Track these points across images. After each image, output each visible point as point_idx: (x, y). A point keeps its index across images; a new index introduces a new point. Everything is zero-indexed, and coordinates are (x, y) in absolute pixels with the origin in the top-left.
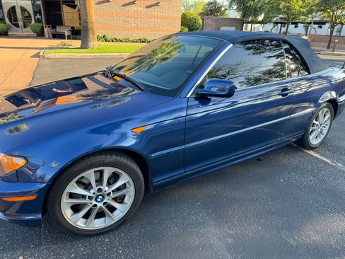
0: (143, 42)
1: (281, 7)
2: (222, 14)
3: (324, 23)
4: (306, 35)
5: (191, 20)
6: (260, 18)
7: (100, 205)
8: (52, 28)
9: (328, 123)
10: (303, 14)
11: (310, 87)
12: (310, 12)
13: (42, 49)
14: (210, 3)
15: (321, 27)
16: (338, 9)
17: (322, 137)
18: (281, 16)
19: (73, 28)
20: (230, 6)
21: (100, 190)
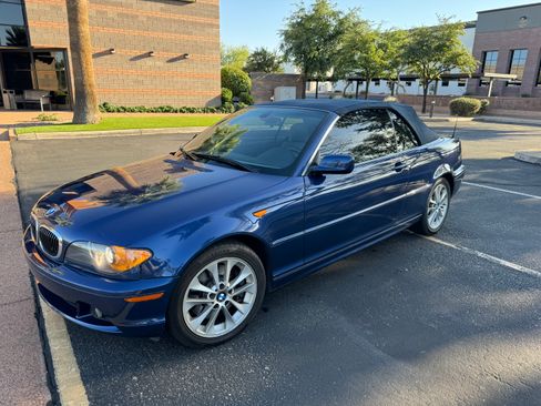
0: (166, 111)
1: (356, 58)
2: (275, 69)
3: (413, 79)
4: (392, 95)
5: (235, 78)
6: (330, 74)
7: (221, 304)
8: (17, 94)
9: (446, 202)
10: (386, 68)
11: (414, 162)
12: (395, 64)
13: (9, 126)
14: (256, 54)
15: (410, 84)
16: (430, 61)
17: (442, 219)
18: (358, 71)
19: (52, 93)
20: (285, 59)
21: (222, 286)
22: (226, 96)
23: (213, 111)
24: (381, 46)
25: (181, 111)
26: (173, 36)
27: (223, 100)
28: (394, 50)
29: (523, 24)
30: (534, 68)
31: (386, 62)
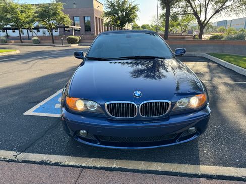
28: (30, 14)
29: (75, 6)
30: (83, 24)
31: (28, 20)
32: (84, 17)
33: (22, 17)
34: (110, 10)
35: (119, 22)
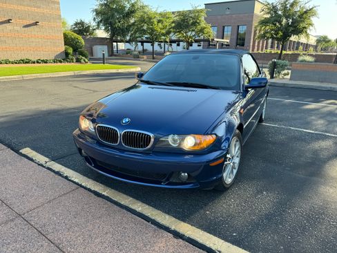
0: (26, 63)
1: (145, 28)
2: (91, 34)
3: (181, 41)
5: (73, 40)
6: (128, 38)
7: (232, 164)
10: (163, 35)
12: (168, 33)
16: (188, 31)
18: (146, 36)
22: (69, 51)
23: (61, 62)
24: (159, 21)
25: (38, 62)
26: (26, 8)
27: (67, 54)
28: (167, 24)
29: (228, 12)
30: (235, 37)
31: (164, 31)
32: (238, 26)
33: (158, 28)
34: (268, 16)
35: (281, 33)
